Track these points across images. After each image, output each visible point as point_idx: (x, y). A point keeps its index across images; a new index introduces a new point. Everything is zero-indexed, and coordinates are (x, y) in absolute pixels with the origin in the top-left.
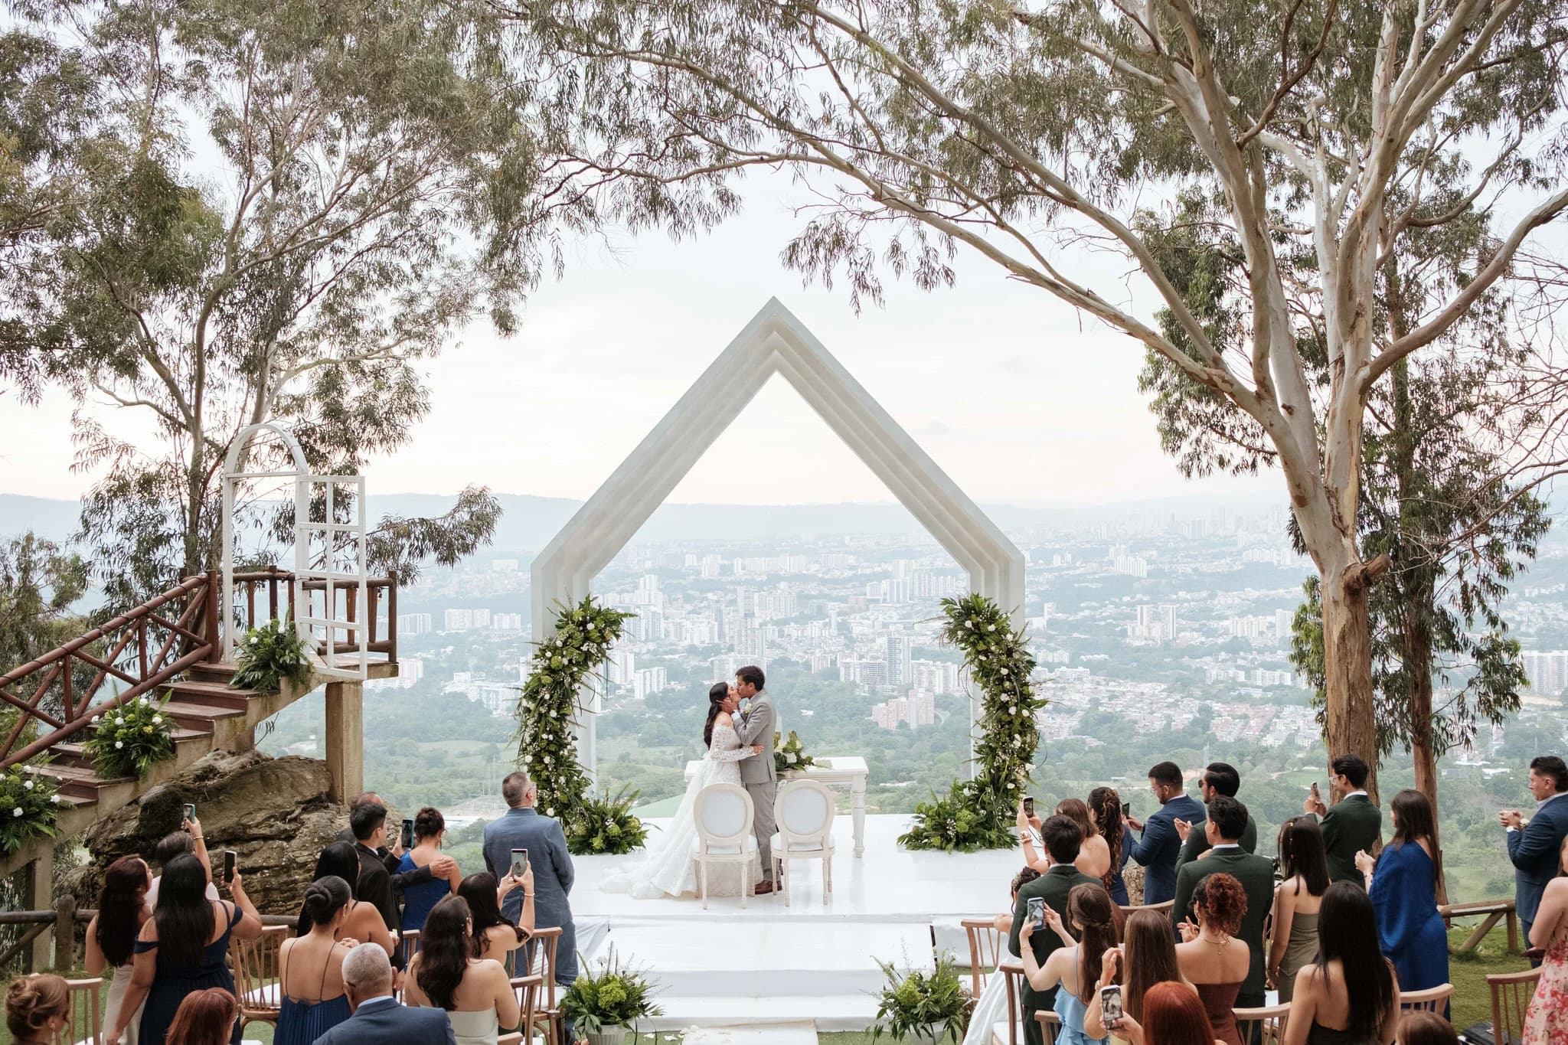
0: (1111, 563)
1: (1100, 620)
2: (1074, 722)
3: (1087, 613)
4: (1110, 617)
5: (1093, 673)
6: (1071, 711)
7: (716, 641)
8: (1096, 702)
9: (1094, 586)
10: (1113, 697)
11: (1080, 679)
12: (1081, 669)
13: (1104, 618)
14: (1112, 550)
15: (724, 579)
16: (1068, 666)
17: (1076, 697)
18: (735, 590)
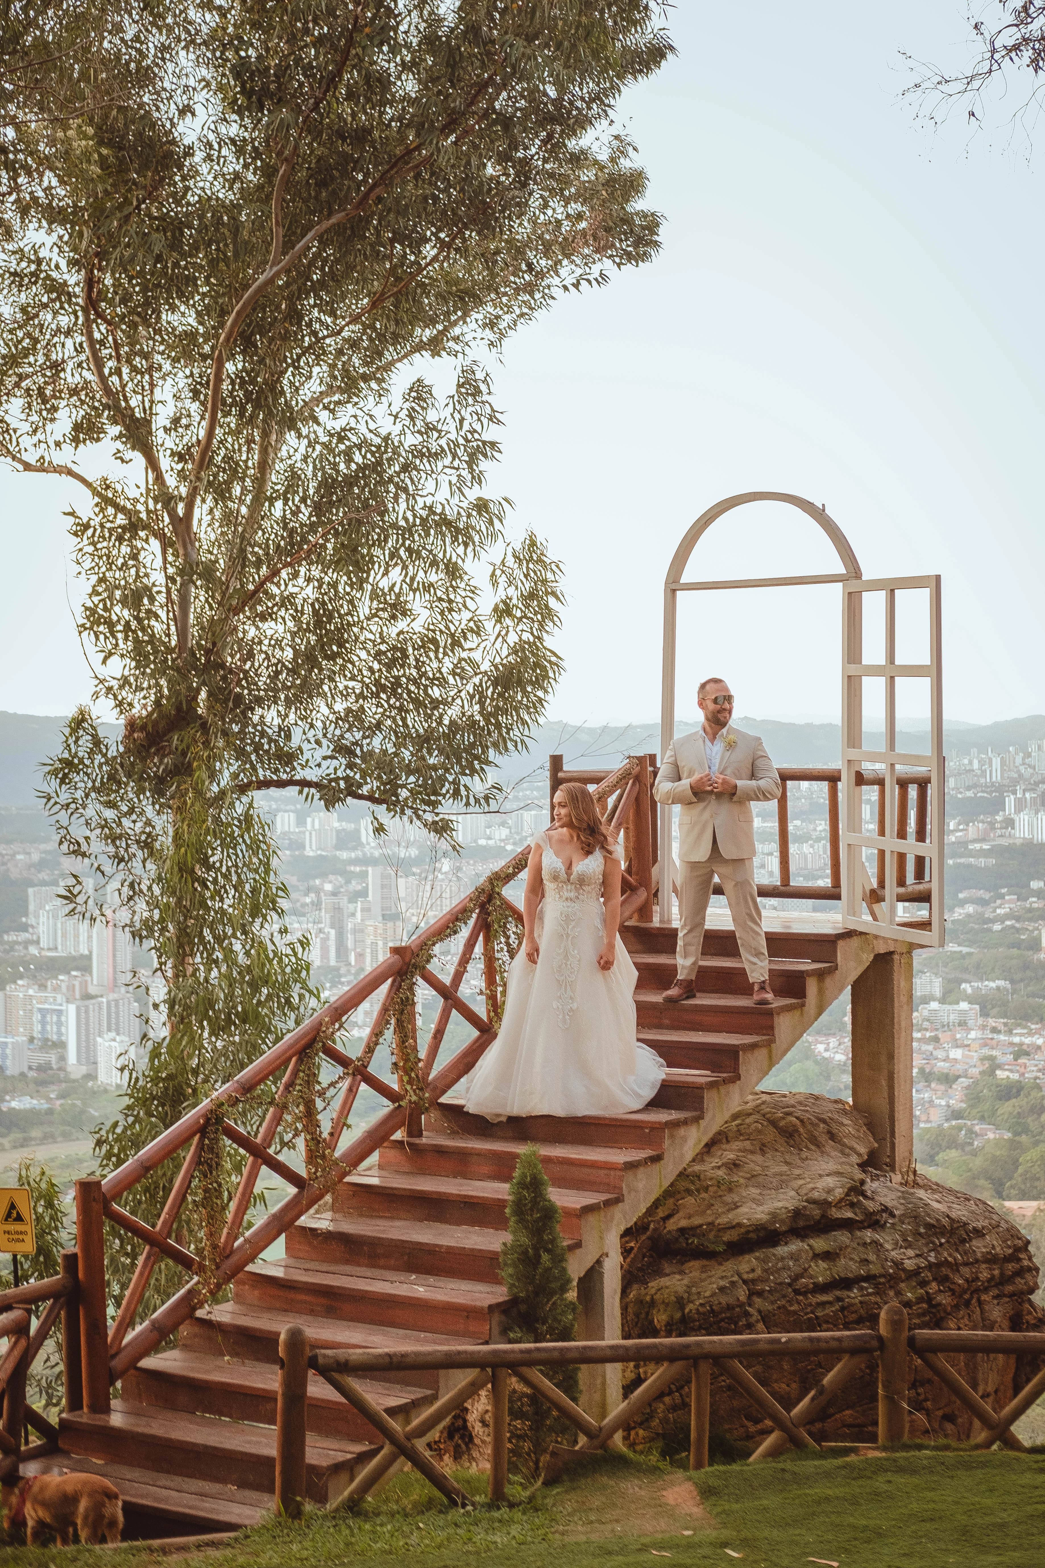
0: (1010, 823)
1: (993, 921)
2: (956, 1098)
3: (970, 909)
4: (1007, 917)
5: (984, 1013)
6: (948, 1079)
7: (333, 963)
8: (994, 1065)
9: (982, 862)
10: (1021, 1052)
11: (962, 1024)
12: (964, 1005)
13: (1001, 919)
14: (1010, 802)
15: (344, 855)
16: (943, 1001)
17: (956, 1054)
18: (364, 875)
